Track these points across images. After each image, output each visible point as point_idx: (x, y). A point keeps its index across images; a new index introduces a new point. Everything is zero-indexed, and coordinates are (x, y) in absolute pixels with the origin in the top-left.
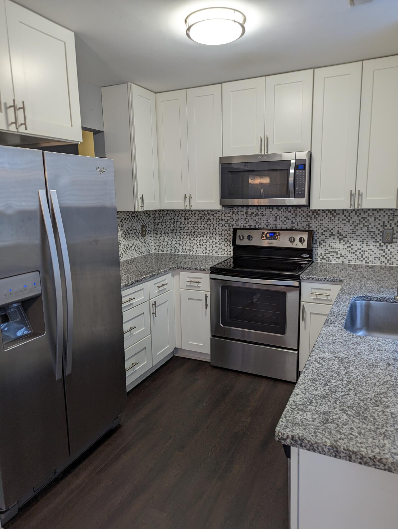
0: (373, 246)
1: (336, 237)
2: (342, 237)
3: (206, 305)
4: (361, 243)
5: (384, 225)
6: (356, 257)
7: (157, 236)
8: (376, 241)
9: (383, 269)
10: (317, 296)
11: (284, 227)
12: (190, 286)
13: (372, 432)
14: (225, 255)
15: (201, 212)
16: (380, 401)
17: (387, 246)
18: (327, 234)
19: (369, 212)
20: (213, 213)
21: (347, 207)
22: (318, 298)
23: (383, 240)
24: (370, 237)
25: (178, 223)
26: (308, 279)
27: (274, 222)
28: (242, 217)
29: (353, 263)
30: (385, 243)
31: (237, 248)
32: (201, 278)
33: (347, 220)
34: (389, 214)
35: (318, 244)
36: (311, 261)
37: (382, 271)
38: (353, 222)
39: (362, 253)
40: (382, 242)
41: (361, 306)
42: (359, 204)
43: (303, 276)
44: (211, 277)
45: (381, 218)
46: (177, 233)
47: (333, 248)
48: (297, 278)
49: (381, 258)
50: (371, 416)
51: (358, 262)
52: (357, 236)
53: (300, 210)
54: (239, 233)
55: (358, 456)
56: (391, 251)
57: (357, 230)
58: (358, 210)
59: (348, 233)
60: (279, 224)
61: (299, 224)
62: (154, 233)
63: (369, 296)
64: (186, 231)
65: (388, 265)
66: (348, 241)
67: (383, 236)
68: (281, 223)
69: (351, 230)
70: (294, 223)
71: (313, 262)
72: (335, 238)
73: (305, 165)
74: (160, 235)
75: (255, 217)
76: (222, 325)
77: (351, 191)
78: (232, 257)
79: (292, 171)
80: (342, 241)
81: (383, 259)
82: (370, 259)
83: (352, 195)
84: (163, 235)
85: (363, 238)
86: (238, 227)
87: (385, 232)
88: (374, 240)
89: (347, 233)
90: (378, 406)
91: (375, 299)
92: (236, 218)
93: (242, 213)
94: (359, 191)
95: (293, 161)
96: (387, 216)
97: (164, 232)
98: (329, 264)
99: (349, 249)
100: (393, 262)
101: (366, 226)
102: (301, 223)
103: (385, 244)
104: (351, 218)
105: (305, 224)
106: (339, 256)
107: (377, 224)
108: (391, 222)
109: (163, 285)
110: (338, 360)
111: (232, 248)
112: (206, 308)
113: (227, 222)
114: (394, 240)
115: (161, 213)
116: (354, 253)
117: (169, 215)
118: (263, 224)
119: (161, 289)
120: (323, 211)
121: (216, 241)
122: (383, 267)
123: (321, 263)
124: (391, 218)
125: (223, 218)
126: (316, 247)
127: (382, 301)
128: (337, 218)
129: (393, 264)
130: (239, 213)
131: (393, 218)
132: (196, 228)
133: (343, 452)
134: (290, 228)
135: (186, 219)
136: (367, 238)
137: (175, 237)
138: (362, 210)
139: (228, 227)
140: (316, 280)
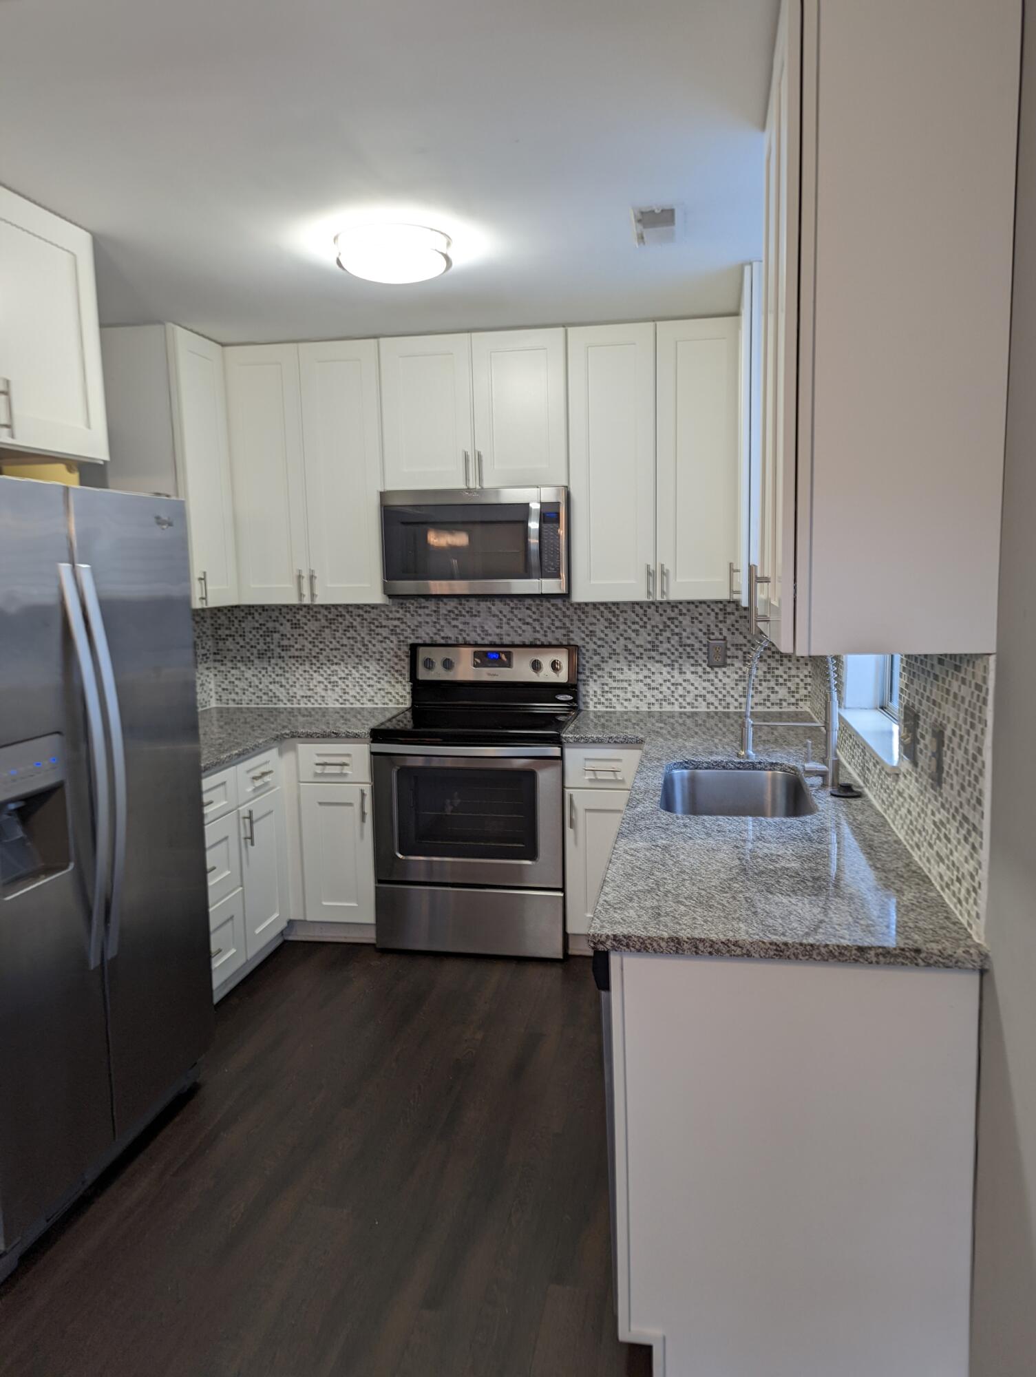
0: (693, 673)
1: (621, 658)
2: (632, 656)
3: (363, 814)
4: (668, 669)
5: (708, 633)
6: (661, 696)
7: (223, 668)
8: (696, 664)
9: (713, 717)
10: (595, 775)
11: (517, 640)
12: (323, 775)
13: (723, 919)
14: (391, 705)
15: (333, 610)
16: (729, 888)
17: (716, 673)
18: (605, 652)
19: (680, 607)
20: (361, 612)
21: (641, 596)
22: (599, 778)
23: (709, 662)
24: (684, 656)
25: (276, 636)
26: (577, 741)
27: (498, 631)
28: (428, 619)
29: (656, 708)
30: (711, 667)
31: (420, 689)
32: (348, 755)
33: (641, 623)
34: (717, 610)
35: (588, 673)
36: (575, 707)
37: (710, 723)
38: (653, 626)
39: (673, 688)
40: (708, 666)
41: (682, 779)
42: (663, 593)
43: (566, 735)
44: (373, 750)
45: (704, 618)
46: (273, 658)
47: (618, 681)
48: (557, 741)
49: (708, 696)
50: (719, 903)
51: (665, 707)
52: (661, 654)
53: (549, 605)
54: (423, 653)
55: (707, 944)
56: (724, 682)
57: (661, 642)
58: (661, 603)
59: (645, 650)
60: (509, 635)
61: (549, 634)
62: (215, 661)
63: (694, 761)
64: (297, 654)
65: (720, 709)
66: (645, 666)
67: (707, 654)
68: (512, 633)
69: (649, 642)
70: (538, 632)
71: (580, 711)
72: (621, 660)
73: (558, 514)
74: (230, 665)
75: (457, 619)
76: (400, 856)
77: (648, 566)
78: (408, 710)
79: (534, 525)
80: (633, 666)
81: (710, 698)
82: (688, 700)
83: (650, 574)
84: (239, 665)
85: (673, 657)
86: (420, 641)
87: (711, 647)
88: (692, 661)
89: (641, 650)
90: (727, 892)
91: (705, 765)
92: (412, 622)
93: (427, 611)
94: (662, 565)
95: (535, 506)
96: (713, 614)
97: (242, 658)
98: (610, 712)
99: (648, 681)
100: (728, 704)
101: (677, 634)
102: (553, 632)
103: (712, 669)
104: (649, 619)
105: (559, 634)
106: (629, 696)
107: (696, 630)
108: (721, 625)
109: (264, 774)
110: (660, 850)
111: (408, 688)
112: (363, 820)
113: (393, 632)
114: (729, 661)
115: (233, 614)
116: (657, 689)
117: (253, 618)
118: (473, 634)
119: (258, 783)
120: (595, 605)
121: (368, 675)
122: (712, 714)
123: (595, 712)
124: (721, 617)
125: (384, 623)
126: (584, 680)
127: (716, 769)
128: (621, 620)
129: (728, 708)
130: (420, 611)
131: (725, 618)
132: (321, 646)
133: (687, 942)
134: (531, 642)
135: (296, 626)
136: (681, 658)
137: (270, 669)
138: (669, 603)
139: (395, 642)
140: (594, 742)
